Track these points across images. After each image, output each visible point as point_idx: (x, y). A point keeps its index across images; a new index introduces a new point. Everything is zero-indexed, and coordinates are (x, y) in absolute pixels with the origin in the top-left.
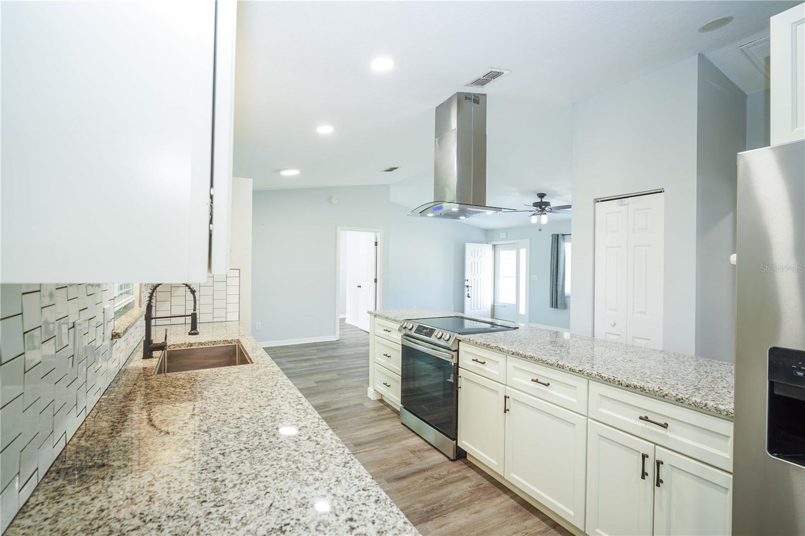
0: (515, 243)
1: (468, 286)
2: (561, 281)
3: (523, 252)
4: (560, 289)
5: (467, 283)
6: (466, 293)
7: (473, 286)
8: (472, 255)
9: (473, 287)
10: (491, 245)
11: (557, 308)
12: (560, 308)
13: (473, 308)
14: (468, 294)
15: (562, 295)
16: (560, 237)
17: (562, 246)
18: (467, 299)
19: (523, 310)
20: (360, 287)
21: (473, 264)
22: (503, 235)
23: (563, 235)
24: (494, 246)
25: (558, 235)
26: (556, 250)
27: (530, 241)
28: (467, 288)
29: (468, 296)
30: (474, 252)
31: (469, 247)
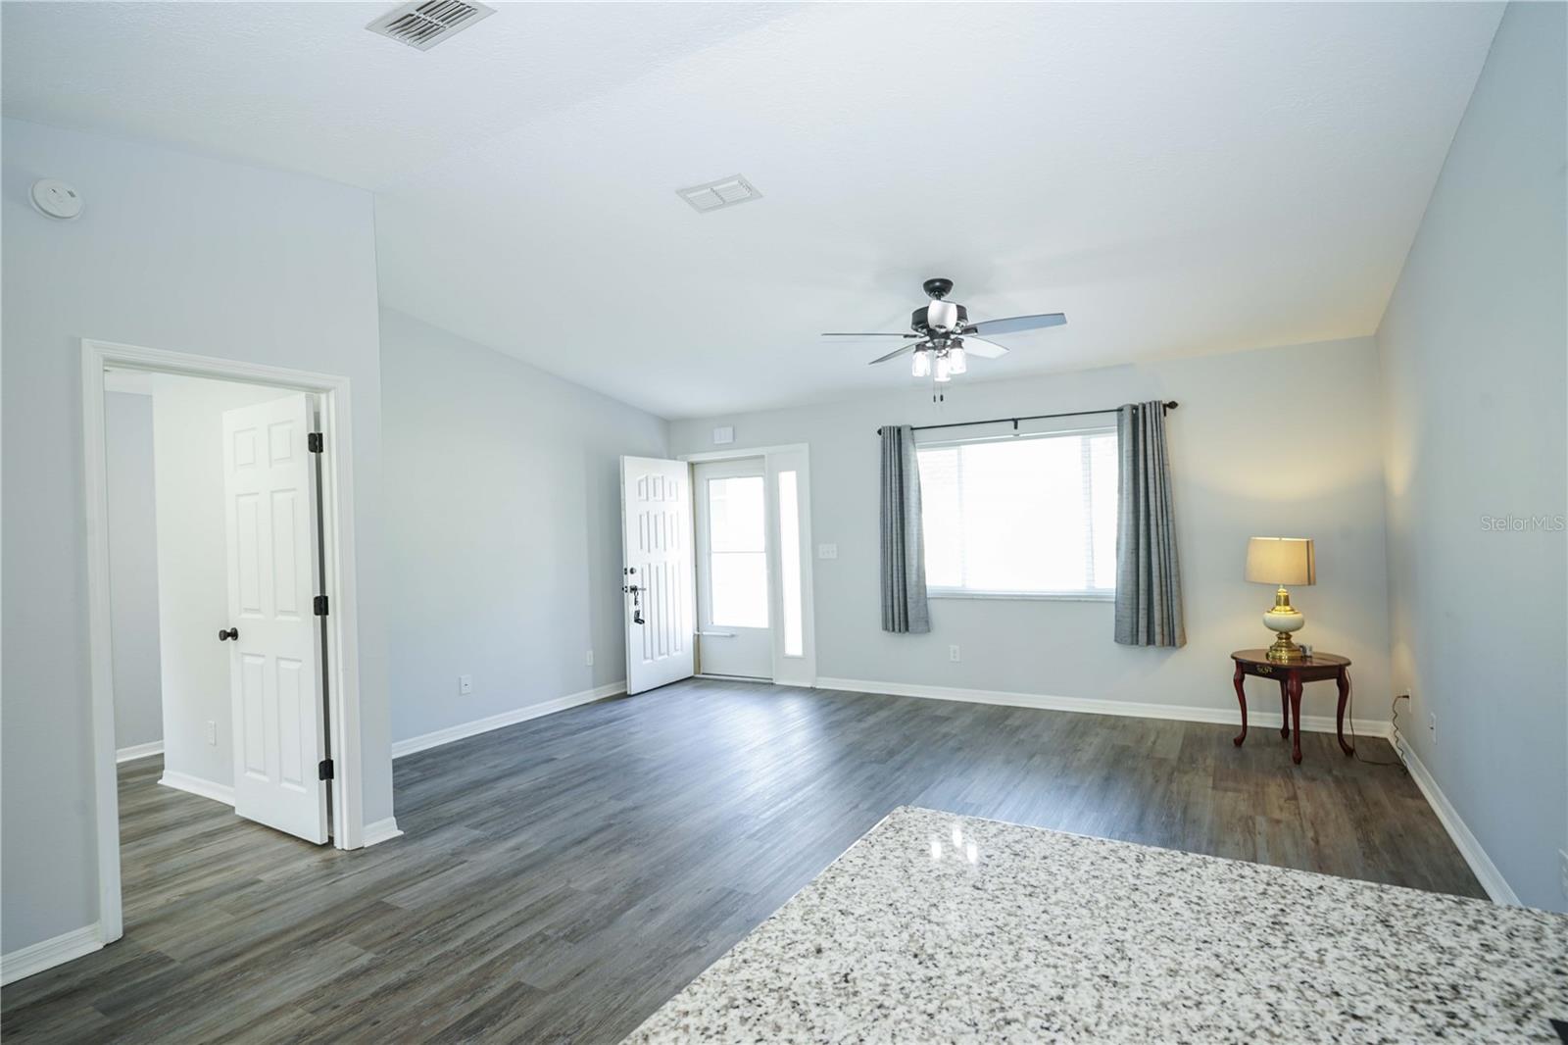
0: (763, 457)
1: (634, 589)
2: (915, 557)
3: (788, 483)
4: (912, 578)
5: (631, 580)
6: (631, 609)
7: (646, 586)
8: (640, 494)
9: (647, 593)
10: (685, 463)
11: (907, 629)
12: (916, 633)
13: (649, 655)
14: (638, 613)
15: (919, 594)
16: (905, 433)
17: (912, 459)
18: (633, 629)
19: (794, 644)
20: (234, 634)
21: (645, 518)
22: (723, 435)
23: (912, 429)
24: (692, 466)
25: (899, 430)
26: (895, 470)
27: (810, 446)
28: (632, 596)
29: (637, 621)
30: (643, 484)
31: (635, 472)
